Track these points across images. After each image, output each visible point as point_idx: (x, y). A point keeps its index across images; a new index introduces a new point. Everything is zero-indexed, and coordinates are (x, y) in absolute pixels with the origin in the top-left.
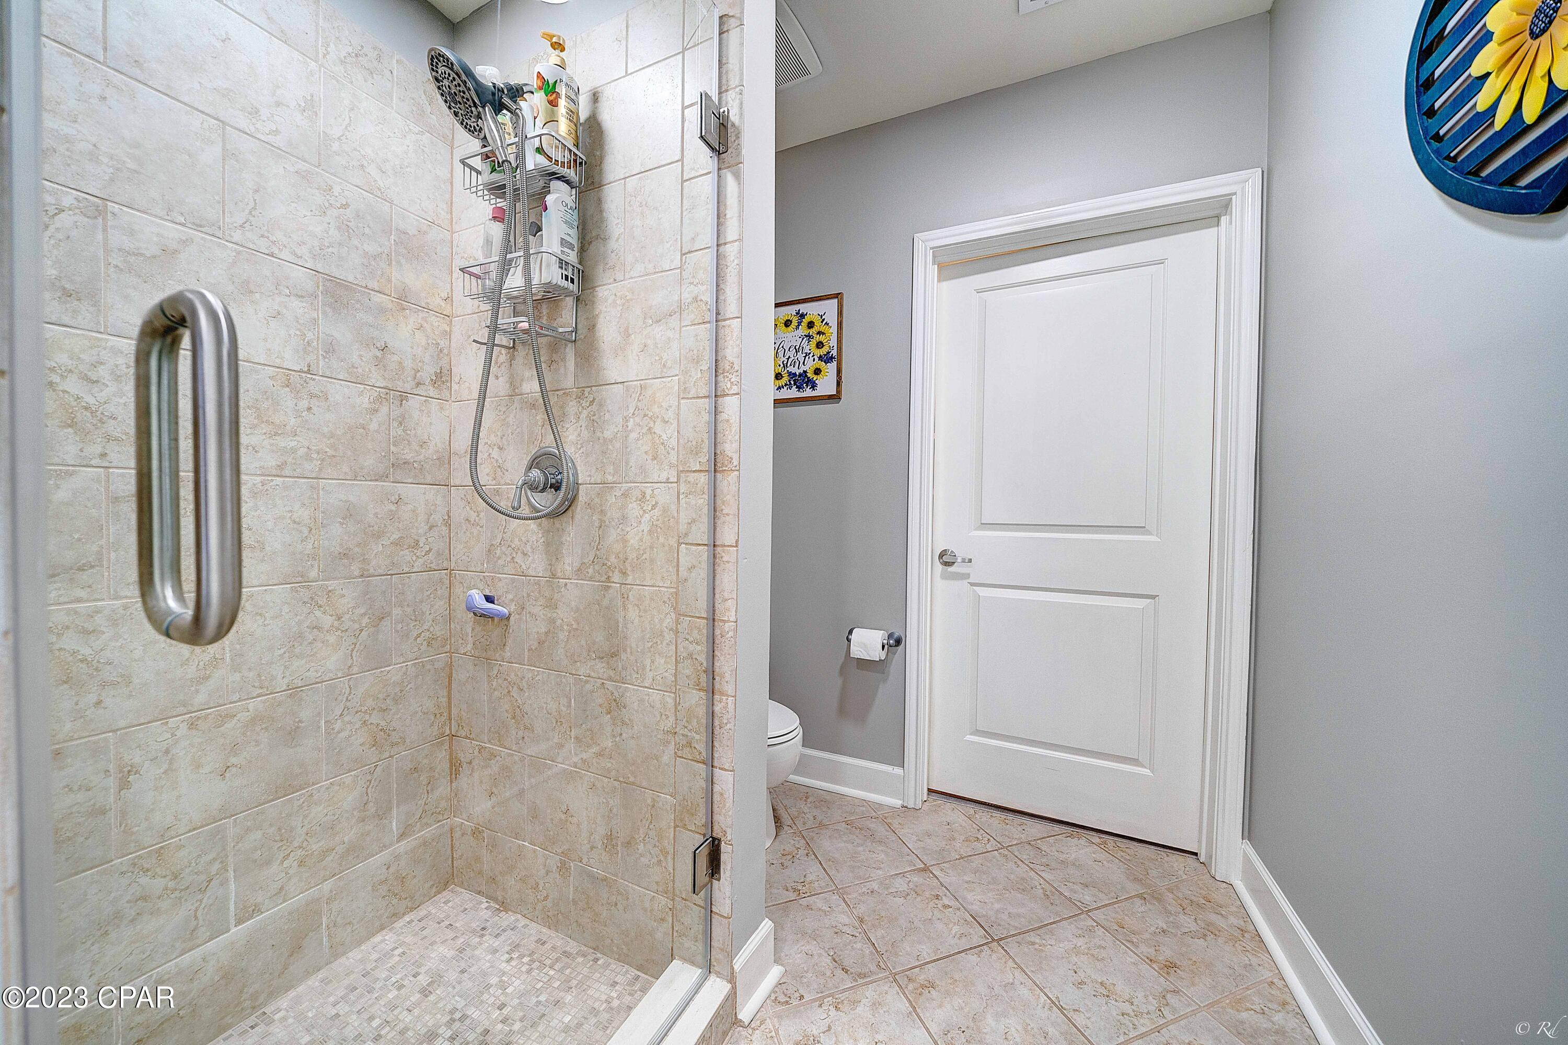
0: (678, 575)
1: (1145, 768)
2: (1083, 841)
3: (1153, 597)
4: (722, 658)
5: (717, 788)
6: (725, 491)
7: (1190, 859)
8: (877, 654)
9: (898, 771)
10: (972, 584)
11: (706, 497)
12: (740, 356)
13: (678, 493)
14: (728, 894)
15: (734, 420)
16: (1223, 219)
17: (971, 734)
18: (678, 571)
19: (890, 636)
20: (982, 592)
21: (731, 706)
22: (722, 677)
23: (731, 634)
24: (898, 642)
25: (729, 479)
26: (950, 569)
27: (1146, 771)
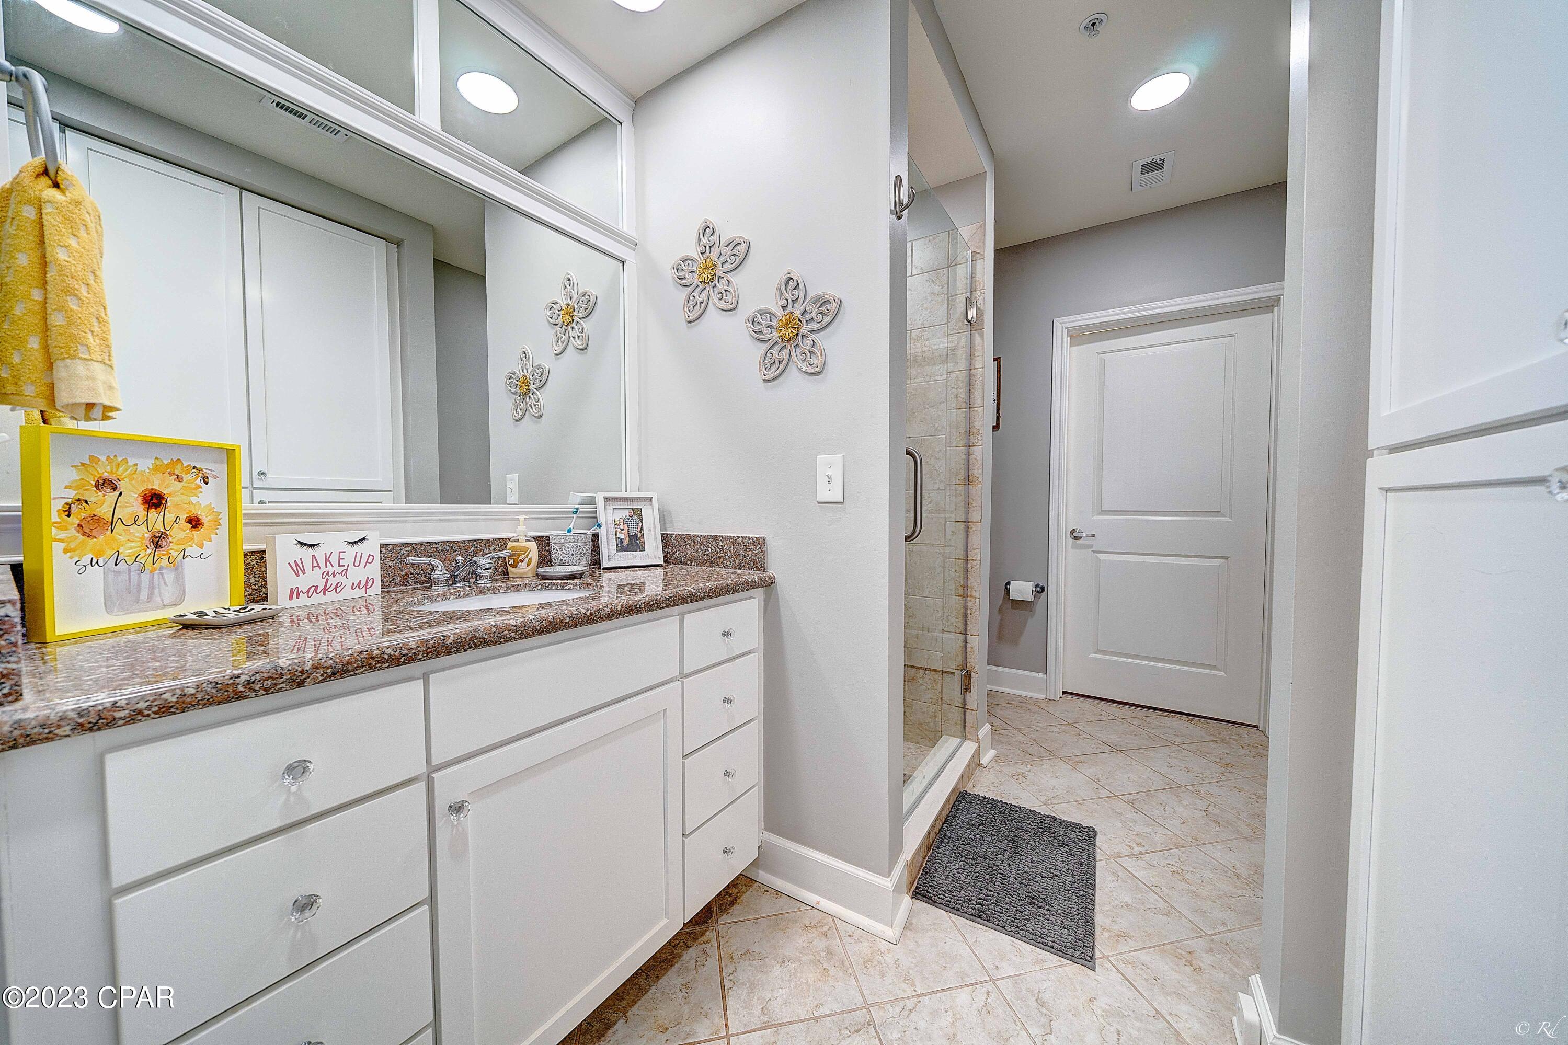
0: (945, 538)
1: (1221, 671)
2: (1176, 719)
3: (1227, 558)
4: (972, 579)
5: (969, 645)
6: (974, 495)
7: (1253, 730)
8: (1029, 597)
9: (1043, 676)
10: (1094, 552)
11: (963, 497)
12: (983, 426)
13: (946, 495)
14: (976, 698)
15: (980, 458)
16: (1276, 309)
17: (1094, 653)
18: (945, 535)
19: (1037, 586)
20: (1102, 557)
21: (977, 603)
22: (972, 588)
23: (978, 566)
24: (1043, 589)
25: (977, 488)
26: (1078, 542)
27: (1223, 674)
